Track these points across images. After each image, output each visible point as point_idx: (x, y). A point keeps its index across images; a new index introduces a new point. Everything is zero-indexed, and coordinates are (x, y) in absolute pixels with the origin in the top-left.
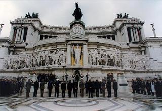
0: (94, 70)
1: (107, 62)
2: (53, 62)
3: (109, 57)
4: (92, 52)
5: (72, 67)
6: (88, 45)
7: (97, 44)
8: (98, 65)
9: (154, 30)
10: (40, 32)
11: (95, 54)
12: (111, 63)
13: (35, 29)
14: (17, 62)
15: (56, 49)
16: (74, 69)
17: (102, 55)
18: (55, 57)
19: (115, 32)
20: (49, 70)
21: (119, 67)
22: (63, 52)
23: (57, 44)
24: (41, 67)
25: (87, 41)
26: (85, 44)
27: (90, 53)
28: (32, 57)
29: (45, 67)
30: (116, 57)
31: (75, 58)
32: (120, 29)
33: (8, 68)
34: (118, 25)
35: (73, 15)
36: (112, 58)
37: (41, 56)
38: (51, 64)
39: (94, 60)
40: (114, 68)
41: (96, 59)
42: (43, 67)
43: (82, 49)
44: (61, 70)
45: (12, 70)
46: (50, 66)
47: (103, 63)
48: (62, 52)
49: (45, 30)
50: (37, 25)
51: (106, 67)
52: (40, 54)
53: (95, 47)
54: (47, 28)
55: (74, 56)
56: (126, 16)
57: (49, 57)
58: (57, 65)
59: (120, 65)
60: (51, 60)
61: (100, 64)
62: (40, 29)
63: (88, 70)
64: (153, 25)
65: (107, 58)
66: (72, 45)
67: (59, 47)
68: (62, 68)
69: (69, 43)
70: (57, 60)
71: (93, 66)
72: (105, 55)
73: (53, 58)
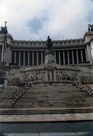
0: (59, 82)
1: (66, 78)
2: (38, 79)
3: (68, 76)
4: (58, 73)
6: (56, 70)
7: (61, 69)
8: (61, 80)
12: (69, 79)
14: (14, 79)
15: (39, 73)
16: (49, 82)
17: (63, 75)
18: (39, 77)
19: (85, 46)
22: (44, 74)
25: (55, 68)
26: (55, 70)
27: (57, 74)
28: (24, 76)
31: (49, 77)
32: (89, 44)
33: (9, 83)
34: (88, 39)
36: (69, 76)
37: (31, 76)
40: (70, 81)
41: (60, 77)
42: (33, 82)
43: (53, 72)
44: (43, 83)
45: (12, 84)
46: (37, 81)
47: (64, 79)
48: (42, 74)
51: (65, 81)
53: (60, 71)
55: (49, 76)
57: (36, 77)
58: (40, 81)
61: (62, 80)
62: (12, 44)
63: (56, 83)
66: (48, 70)
67: (41, 71)
68: (43, 82)
69: (46, 69)
70: (40, 78)
71: (59, 80)
72: (65, 75)
73: (38, 77)
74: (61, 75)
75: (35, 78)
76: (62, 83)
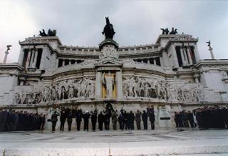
0: (131, 103)
1: (147, 93)
2: (79, 94)
3: (150, 86)
4: (128, 80)
5: (103, 99)
6: (123, 71)
7: (134, 70)
8: (136, 96)
9: (211, 49)
10: (58, 55)
11: (132, 83)
12: (153, 94)
13: (52, 52)
14: (32, 95)
15: (82, 78)
16: (106, 102)
17: (141, 84)
18: (81, 87)
19: (160, 53)
20: (73, 103)
21: (163, 98)
22: (91, 82)
23: (83, 71)
24: (64, 101)
25: (121, 67)
26: (119, 71)
27: (126, 82)
28: (51, 88)
29: (69, 100)
30: (159, 85)
31: (106, 88)
32: (166, 49)
33: (20, 103)
34: (164, 44)
35: (103, 33)
36: (154, 88)
37: (63, 87)
38: (75, 96)
39: (131, 90)
40: (156, 100)
41: (133, 88)
42: (66, 100)
43: (115, 76)
45: (25, 105)
46: (75, 98)
47: (142, 94)
48: (89, 81)
49: (65, 52)
50: (54, 46)
51: (146, 99)
52: (61, 84)
53: (131, 74)
54: (68, 49)
55: (104, 85)
56: (174, 32)
57: (73, 87)
58: (83, 97)
59: (165, 96)
60: (76, 92)
61: (138, 96)
62: (59, 51)
63: (123, 103)
64: (209, 43)
65: (147, 88)
66: (103, 72)
67: (86, 75)
68: (90, 101)
69: (99, 69)
70: (83, 92)
71: (129, 97)
72: (145, 84)
73: (79, 89)
74: (135, 84)
75: (71, 90)
76: (138, 105)
